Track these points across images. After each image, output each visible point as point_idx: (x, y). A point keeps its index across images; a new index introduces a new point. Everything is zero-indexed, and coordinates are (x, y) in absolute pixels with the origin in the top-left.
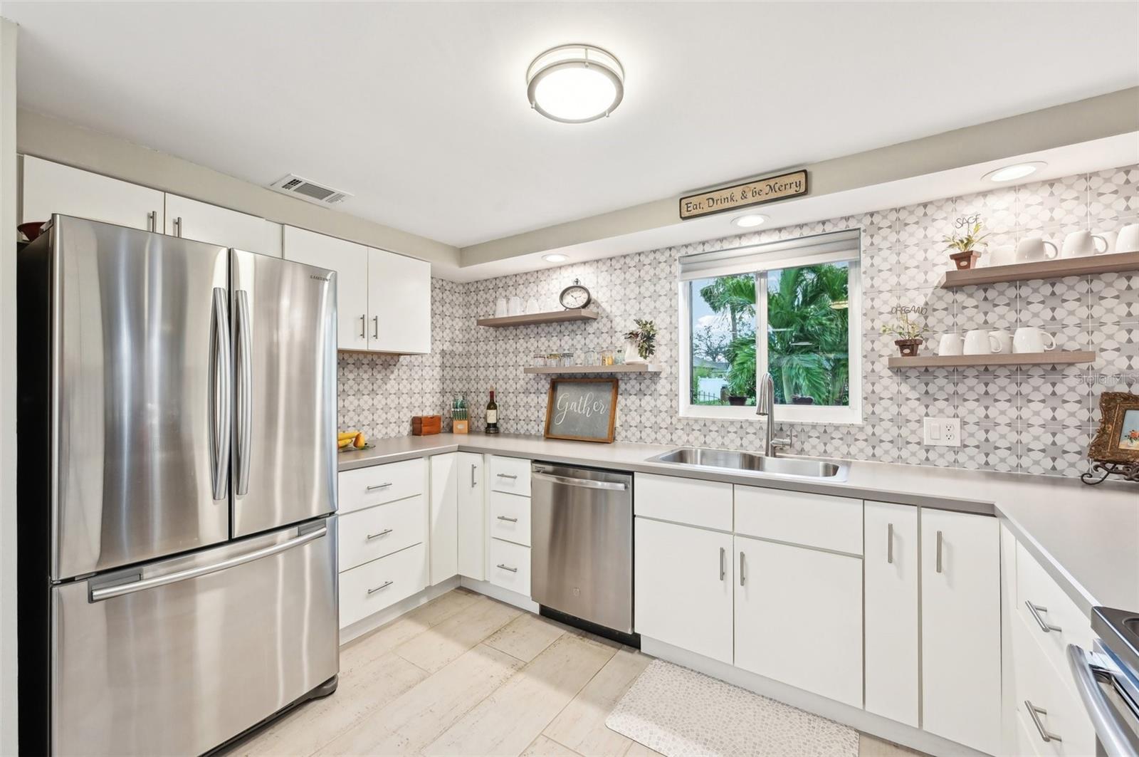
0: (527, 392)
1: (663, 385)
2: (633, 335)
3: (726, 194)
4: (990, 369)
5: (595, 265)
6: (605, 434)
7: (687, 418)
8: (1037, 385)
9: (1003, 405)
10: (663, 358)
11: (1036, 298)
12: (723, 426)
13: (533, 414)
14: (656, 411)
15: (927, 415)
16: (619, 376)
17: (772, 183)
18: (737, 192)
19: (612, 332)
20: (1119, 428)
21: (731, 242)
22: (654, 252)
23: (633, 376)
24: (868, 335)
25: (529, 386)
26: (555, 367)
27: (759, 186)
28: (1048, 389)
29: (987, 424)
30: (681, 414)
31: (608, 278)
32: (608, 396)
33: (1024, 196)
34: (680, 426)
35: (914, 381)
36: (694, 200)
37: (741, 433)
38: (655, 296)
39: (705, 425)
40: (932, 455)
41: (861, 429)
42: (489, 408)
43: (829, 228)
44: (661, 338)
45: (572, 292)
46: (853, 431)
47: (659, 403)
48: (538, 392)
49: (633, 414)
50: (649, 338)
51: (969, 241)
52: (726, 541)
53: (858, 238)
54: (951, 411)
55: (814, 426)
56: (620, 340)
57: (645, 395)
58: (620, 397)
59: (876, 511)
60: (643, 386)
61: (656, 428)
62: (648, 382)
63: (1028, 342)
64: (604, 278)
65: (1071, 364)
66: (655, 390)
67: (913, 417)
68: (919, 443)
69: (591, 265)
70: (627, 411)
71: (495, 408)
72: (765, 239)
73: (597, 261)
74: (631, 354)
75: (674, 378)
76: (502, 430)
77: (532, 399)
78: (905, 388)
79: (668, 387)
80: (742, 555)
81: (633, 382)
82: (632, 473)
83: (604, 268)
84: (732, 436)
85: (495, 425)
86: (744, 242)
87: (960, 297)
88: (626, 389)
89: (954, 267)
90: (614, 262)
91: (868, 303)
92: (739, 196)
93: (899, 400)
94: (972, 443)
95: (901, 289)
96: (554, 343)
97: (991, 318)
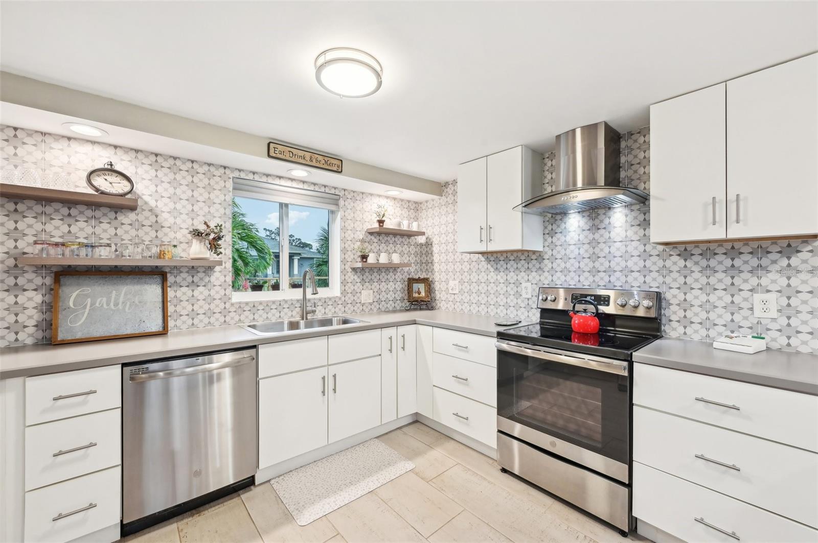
1: (216, 277)
3: (301, 153)
4: (381, 269)
5: (133, 154)
7: (240, 303)
8: (391, 275)
9: (383, 284)
12: (267, 305)
14: (210, 299)
15: (363, 289)
16: (167, 270)
17: (326, 159)
18: (308, 155)
19: (158, 226)
21: (274, 179)
22: (209, 165)
23: (184, 270)
24: (344, 251)
26: (64, 257)
27: (320, 158)
28: (393, 277)
29: (379, 292)
31: (153, 173)
32: (155, 289)
33: (389, 201)
34: (232, 309)
35: (359, 274)
36: (280, 147)
37: (280, 308)
38: (208, 202)
39: (254, 306)
40: (364, 308)
41: (340, 298)
43: (327, 190)
45: (105, 175)
46: (336, 300)
47: (213, 293)
49: (185, 304)
50: (218, 238)
51: (384, 215)
52: (323, 372)
53: (338, 200)
54: (370, 287)
57: (198, 286)
58: (170, 289)
60: (196, 279)
61: (210, 313)
62: (201, 275)
63: (396, 259)
64: (146, 171)
65: (398, 268)
66: (209, 281)
67: (358, 291)
68: (360, 303)
69: (126, 152)
70: (176, 302)
72: (295, 184)
73: (137, 151)
75: (227, 272)
78: (356, 277)
79: (222, 279)
82: (256, 347)
83: (146, 161)
84: (274, 311)
87: (373, 237)
88: (175, 282)
89: (376, 225)
90: (160, 159)
91: (343, 235)
92: (308, 158)
93: (354, 283)
94: (375, 300)
95: (354, 230)
96: (56, 228)
97: (381, 248)
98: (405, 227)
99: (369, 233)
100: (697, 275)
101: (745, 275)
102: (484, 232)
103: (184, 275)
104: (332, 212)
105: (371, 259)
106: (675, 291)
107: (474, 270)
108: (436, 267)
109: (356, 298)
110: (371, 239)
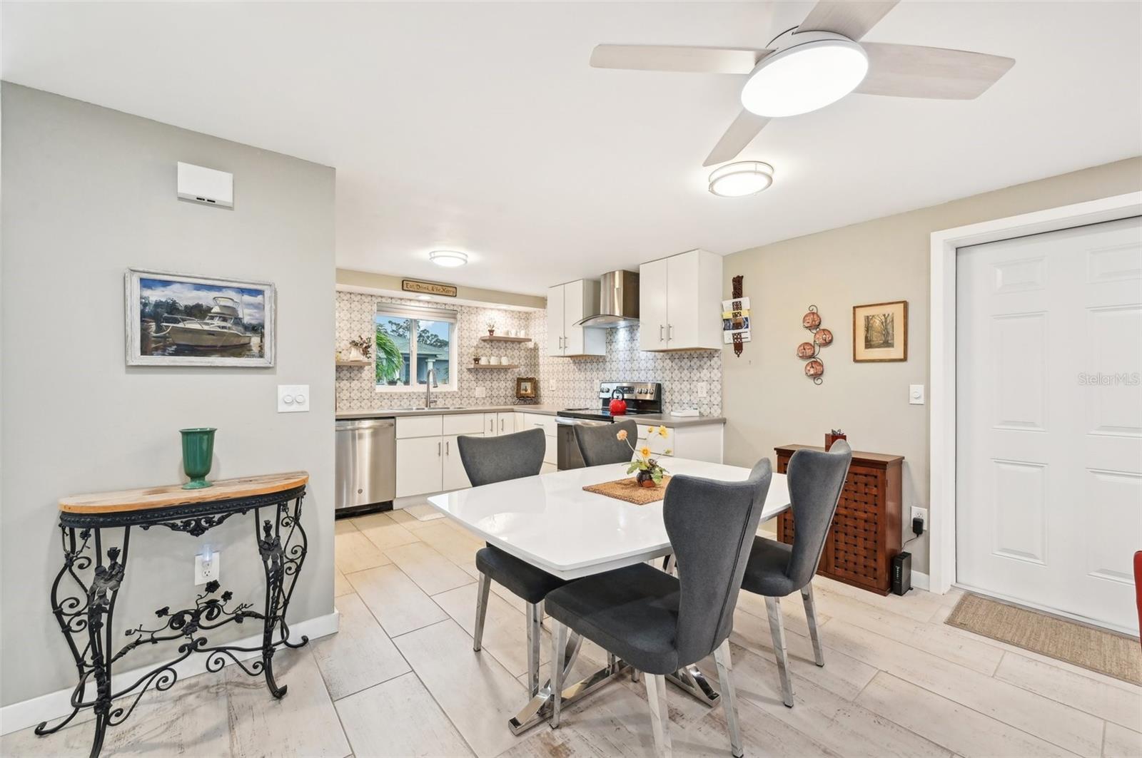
1: (365, 374)
2: (355, 344)
3: (425, 285)
4: (492, 370)
7: (381, 393)
9: (495, 382)
11: (509, 348)
12: (400, 394)
14: (361, 390)
15: (477, 386)
17: (444, 288)
18: (430, 287)
20: (520, 388)
22: (362, 295)
24: (461, 355)
27: (439, 287)
28: (505, 376)
29: (491, 389)
30: (377, 390)
33: (500, 313)
34: (376, 397)
35: (473, 374)
36: (410, 283)
37: (410, 398)
38: (360, 321)
39: (390, 394)
40: (478, 401)
41: (457, 393)
43: (447, 308)
46: (454, 394)
47: (363, 385)
51: (493, 326)
52: (439, 440)
53: (456, 314)
54: (483, 384)
59: (489, 416)
61: (361, 399)
63: (505, 362)
65: (510, 369)
66: (361, 377)
67: (473, 387)
68: (474, 397)
72: (421, 305)
74: (356, 355)
75: (373, 370)
78: (471, 376)
79: (370, 376)
80: (447, 443)
82: (394, 418)
84: (405, 400)
86: (412, 304)
87: (486, 344)
89: (488, 334)
91: (460, 342)
92: (430, 289)
93: (469, 381)
94: (488, 395)
95: (470, 338)
97: (493, 352)
98: (513, 335)
99: (483, 340)
100: (677, 372)
101: (695, 371)
102: (562, 341)
103: (345, 372)
104: (452, 324)
105: (483, 362)
106: (667, 383)
107: (566, 370)
108: (541, 368)
110: (484, 345)
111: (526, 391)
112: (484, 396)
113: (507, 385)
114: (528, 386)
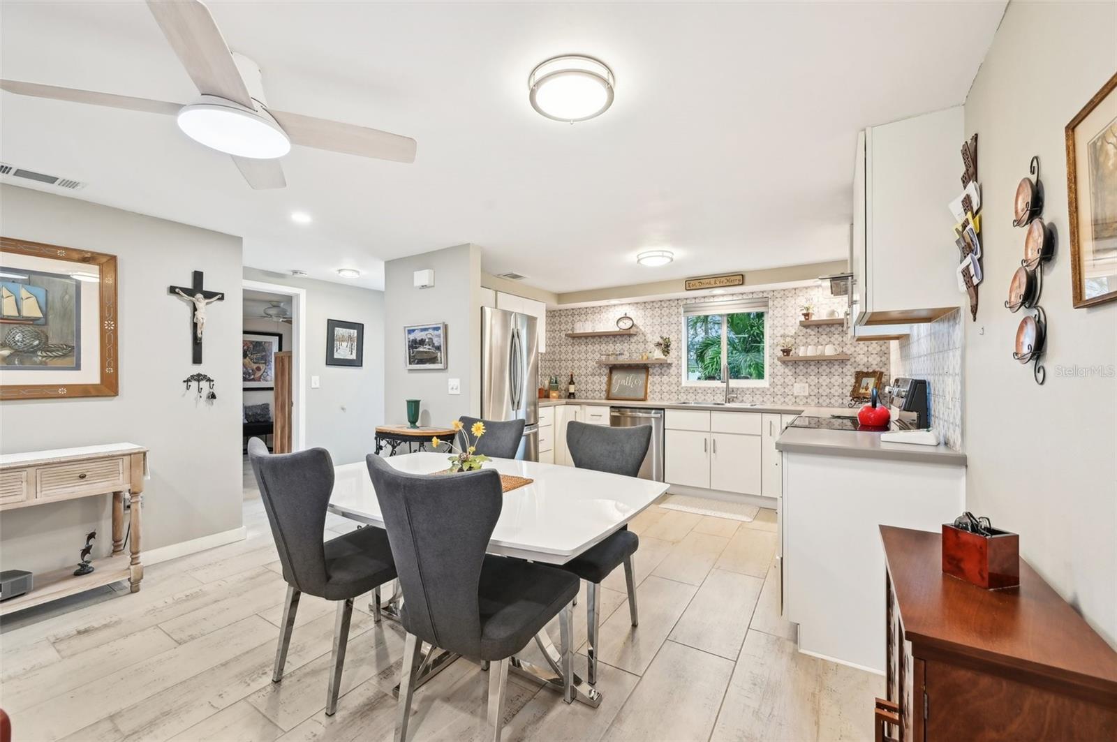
0: (593, 375)
1: (673, 370)
2: (658, 344)
3: (706, 281)
4: (819, 362)
5: (635, 305)
6: (642, 396)
8: (837, 369)
9: (824, 377)
10: (674, 357)
11: (836, 332)
12: (705, 390)
13: (597, 387)
14: (670, 384)
15: (795, 382)
16: (649, 366)
17: (728, 278)
18: (712, 281)
19: (645, 342)
20: (860, 386)
21: (709, 299)
22: (669, 300)
23: (657, 365)
24: (772, 347)
25: (595, 371)
26: (612, 360)
27: (721, 279)
28: (840, 370)
29: (819, 385)
30: (683, 385)
31: (644, 313)
32: (643, 376)
34: (682, 391)
35: (790, 367)
36: (692, 282)
37: (713, 393)
38: (669, 324)
40: (798, 400)
41: (768, 389)
42: (570, 383)
43: (755, 296)
44: (673, 346)
45: (623, 320)
46: (765, 390)
47: (671, 379)
48: (600, 375)
49: (657, 385)
50: (667, 346)
51: (808, 308)
52: (707, 436)
53: (768, 301)
54: (805, 380)
55: (748, 389)
56: (651, 346)
57: (664, 375)
58: (649, 377)
59: (767, 417)
60: (663, 371)
61: (670, 392)
62: (665, 368)
63: (829, 351)
64: (641, 313)
65: (849, 360)
66: (669, 372)
67: (790, 383)
68: (792, 395)
69: (633, 306)
70: (654, 384)
71: (574, 384)
72: (725, 298)
73: (637, 304)
74: (658, 354)
75: (679, 366)
76: (576, 396)
77: (597, 379)
78: (787, 370)
79: (676, 371)
80: (714, 440)
81: (657, 369)
82: (664, 409)
83: (641, 307)
84: (709, 395)
85: (573, 394)
86: (716, 299)
87: (808, 330)
88: (653, 372)
89: (804, 318)
90: (647, 305)
91: (771, 332)
92: (713, 283)
93: (784, 376)
94: (813, 394)
95: (785, 326)
96: (610, 348)
97: (821, 340)
99: (800, 326)
105: (796, 353)
109: (786, 390)
110: (807, 332)
111: (867, 389)
112: (807, 394)
113: (845, 380)
114: (871, 382)
